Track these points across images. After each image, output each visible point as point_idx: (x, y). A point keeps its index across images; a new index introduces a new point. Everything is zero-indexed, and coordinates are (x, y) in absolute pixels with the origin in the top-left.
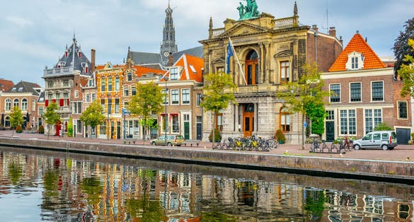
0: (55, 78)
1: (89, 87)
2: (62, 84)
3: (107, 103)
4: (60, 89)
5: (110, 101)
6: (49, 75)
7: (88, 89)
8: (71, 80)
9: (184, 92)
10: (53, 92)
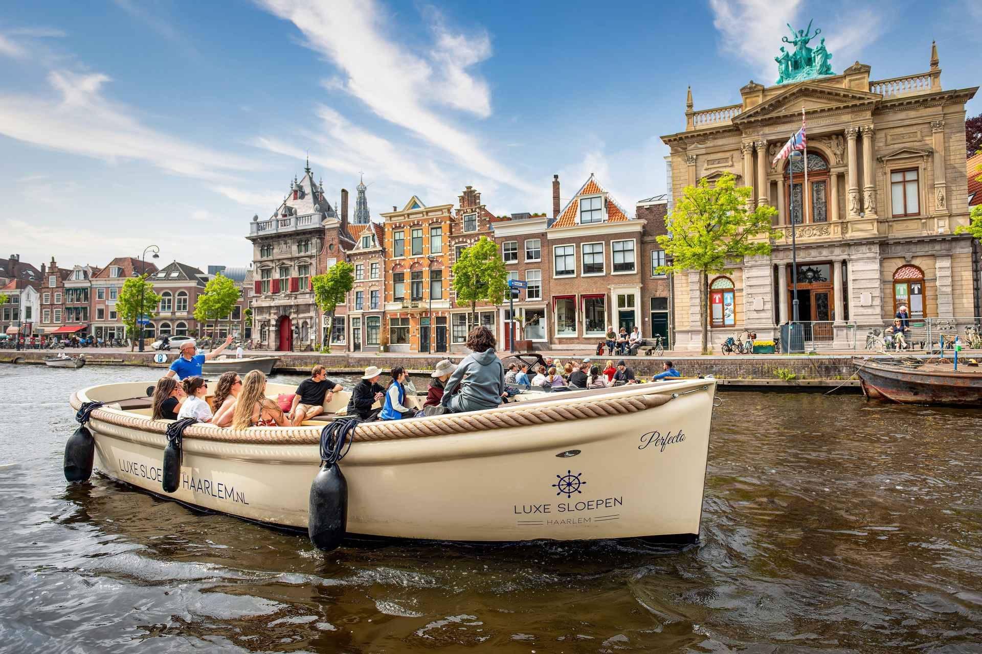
0: (279, 237)
1: (362, 250)
2: (295, 248)
3: (408, 280)
4: (291, 259)
5: (416, 275)
6: (261, 233)
7: (360, 254)
8: (315, 241)
9: (619, 247)
10: (271, 265)
